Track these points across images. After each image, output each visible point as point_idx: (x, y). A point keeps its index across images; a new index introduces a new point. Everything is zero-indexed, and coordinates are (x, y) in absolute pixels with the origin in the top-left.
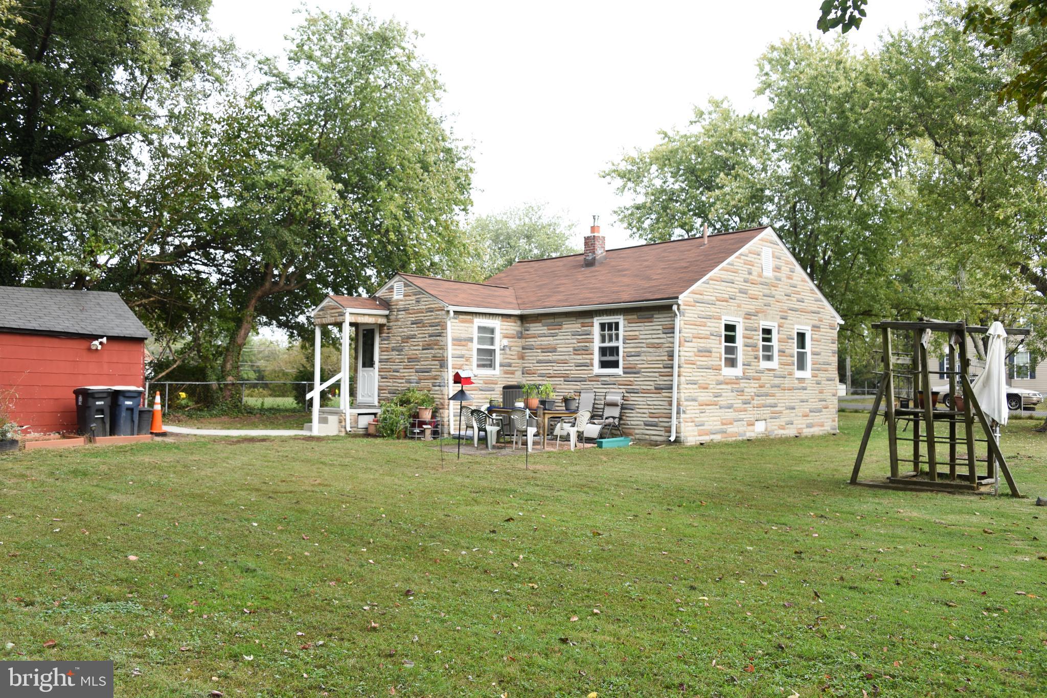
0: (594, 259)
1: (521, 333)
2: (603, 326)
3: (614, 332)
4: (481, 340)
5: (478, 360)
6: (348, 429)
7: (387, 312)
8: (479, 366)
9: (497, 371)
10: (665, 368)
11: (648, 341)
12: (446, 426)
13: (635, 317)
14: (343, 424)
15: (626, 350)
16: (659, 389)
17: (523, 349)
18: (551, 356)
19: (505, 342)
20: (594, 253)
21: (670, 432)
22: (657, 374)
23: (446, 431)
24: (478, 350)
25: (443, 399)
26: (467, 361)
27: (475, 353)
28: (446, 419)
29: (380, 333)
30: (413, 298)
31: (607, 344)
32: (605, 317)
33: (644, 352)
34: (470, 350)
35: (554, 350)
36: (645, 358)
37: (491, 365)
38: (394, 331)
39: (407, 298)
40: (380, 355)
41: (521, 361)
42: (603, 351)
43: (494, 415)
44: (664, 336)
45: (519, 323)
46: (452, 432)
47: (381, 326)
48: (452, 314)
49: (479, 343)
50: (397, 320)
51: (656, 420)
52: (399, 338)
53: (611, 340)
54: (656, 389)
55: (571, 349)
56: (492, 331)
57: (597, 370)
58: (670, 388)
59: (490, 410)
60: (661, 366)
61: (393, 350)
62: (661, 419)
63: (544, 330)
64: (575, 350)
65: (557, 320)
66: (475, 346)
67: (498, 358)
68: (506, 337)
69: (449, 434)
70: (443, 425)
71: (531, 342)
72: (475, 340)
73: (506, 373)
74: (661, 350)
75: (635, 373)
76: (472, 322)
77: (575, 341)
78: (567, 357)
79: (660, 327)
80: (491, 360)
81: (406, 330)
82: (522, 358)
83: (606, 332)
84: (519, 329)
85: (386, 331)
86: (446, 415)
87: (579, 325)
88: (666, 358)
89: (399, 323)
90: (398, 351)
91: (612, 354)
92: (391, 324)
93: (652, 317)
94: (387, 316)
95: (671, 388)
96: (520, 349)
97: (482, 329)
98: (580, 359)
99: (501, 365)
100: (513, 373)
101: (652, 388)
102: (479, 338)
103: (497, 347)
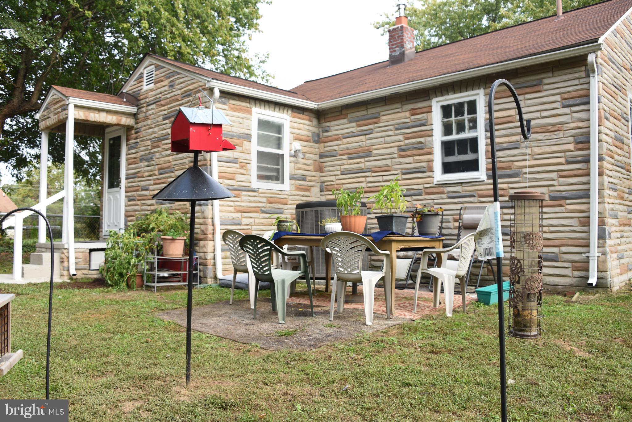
0: (403, 54)
1: (318, 135)
2: (446, 111)
3: (466, 117)
4: (262, 140)
5: (259, 168)
6: (73, 271)
7: (134, 110)
8: (260, 177)
9: (287, 186)
10: (569, 163)
11: (534, 123)
12: (210, 267)
14: (66, 264)
15: (492, 141)
16: (560, 199)
17: (321, 156)
18: (363, 164)
19: (297, 145)
20: (402, 46)
21: (587, 270)
22: (554, 175)
23: (210, 273)
24: (259, 153)
25: (206, 224)
26: (242, 167)
27: (254, 157)
28: (210, 256)
29: (128, 140)
30: (166, 82)
31: (454, 137)
32: (451, 96)
34: (247, 152)
35: (367, 153)
36: (528, 151)
37: (278, 177)
38: (143, 134)
39: (159, 85)
40: (128, 169)
41: (318, 174)
42: (448, 148)
43: (286, 247)
44: (567, 110)
45: (315, 122)
46: (220, 276)
47: (129, 129)
48: (217, 93)
49: (260, 143)
50: (146, 118)
51: (555, 250)
52: (149, 143)
53: (461, 128)
54: (552, 198)
55: (395, 150)
56: (279, 128)
57: (439, 176)
58: (586, 195)
59: (279, 238)
60: (562, 160)
61: (141, 160)
62: (564, 249)
63: (353, 128)
64: (401, 149)
65: (370, 111)
66: (254, 147)
67: (288, 167)
68: (297, 138)
69: (215, 278)
70: (205, 265)
71: (333, 146)
72: (254, 138)
73: (298, 188)
74: (561, 134)
75: (510, 176)
76: (250, 113)
77: (401, 137)
78: (388, 162)
79: (558, 98)
80: (277, 171)
81: (156, 129)
82: (320, 169)
83: (453, 118)
84: (315, 130)
85: (134, 136)
86: (210, 249)
87: (407, 114)
88: (571, 147)
89: (149, 122)
90: (147, 160)
91: (462, 152)
92: (139, 125)
93: (540, 83)
94: (134, 115)
95: (588, 197)
96: (317, 157)
97: (263, 124)
98: (409, 162)
99: (292, 178)
100: (308, 190)
102: (260, 137)
103: (286, 151)
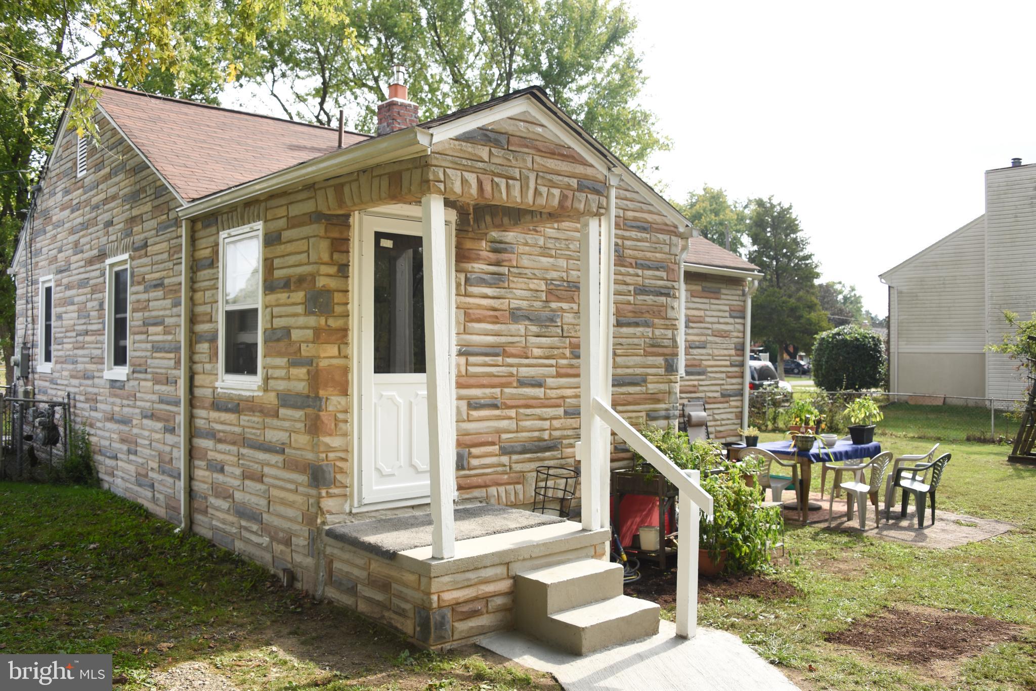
10: (732, 365)
11: (716, 326)
13: (699, 288)
15: (690, 338)
16: (725, 396)
22: (724, 375)
33: (711, 342)
36: (711, 352)
44: (731, 320)
54: (723, 396)
58: (741, 394)
60: (728, 363)
74: (727, 340)
75: (699, 374)
79: (727, 308)
85: (489, 255)
88: (733, 352)
92: (509, 236)
101: (717, 395)
